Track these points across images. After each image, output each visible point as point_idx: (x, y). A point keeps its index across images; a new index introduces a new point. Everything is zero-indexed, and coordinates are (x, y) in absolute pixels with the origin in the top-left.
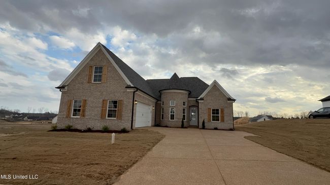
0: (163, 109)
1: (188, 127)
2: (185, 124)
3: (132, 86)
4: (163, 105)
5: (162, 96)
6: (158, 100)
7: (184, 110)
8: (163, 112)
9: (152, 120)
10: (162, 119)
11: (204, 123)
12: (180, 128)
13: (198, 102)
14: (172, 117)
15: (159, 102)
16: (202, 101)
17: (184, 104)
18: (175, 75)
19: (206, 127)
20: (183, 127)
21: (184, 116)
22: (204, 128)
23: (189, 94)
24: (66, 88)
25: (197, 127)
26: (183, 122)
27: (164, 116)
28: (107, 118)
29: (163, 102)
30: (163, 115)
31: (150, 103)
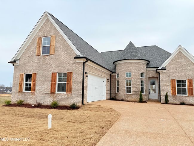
0: (118, 81)
1: (148, 101)
2: (144, 98)
3: (81, 56)
4: (118, 77)
5: (116, 67)
6: (112, 72)
7: (142, 82)
8: (118, 85)
9: (107, 93)
10: (118, 91)
11: (166, 97)
12: (138, 102)
13: (159, 73)
14: (129, 90)
15: (113, 74)
16: (164, 71)
17: (142, 75)
18: (131, 44)
19: (170, 102)
20: (141, 101)
21: (142, 89)
22: (167, 102)
23: (147, 64)
24: (18, 62)
25: (159, 101)
26: (141, 95)
27: (120, 89)
28: (57, 92)
29: (118, 74)
30: (118, 88)
31: (104, 75)
